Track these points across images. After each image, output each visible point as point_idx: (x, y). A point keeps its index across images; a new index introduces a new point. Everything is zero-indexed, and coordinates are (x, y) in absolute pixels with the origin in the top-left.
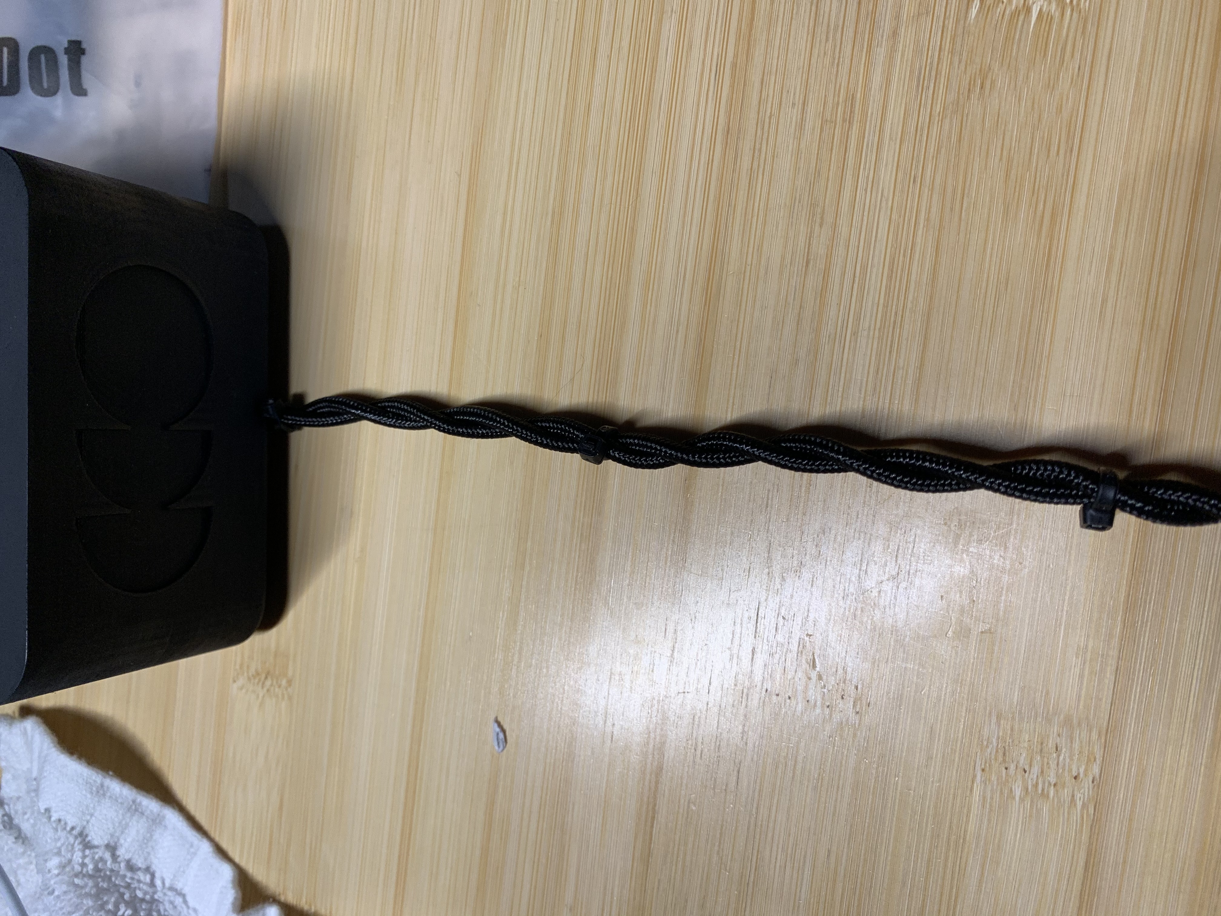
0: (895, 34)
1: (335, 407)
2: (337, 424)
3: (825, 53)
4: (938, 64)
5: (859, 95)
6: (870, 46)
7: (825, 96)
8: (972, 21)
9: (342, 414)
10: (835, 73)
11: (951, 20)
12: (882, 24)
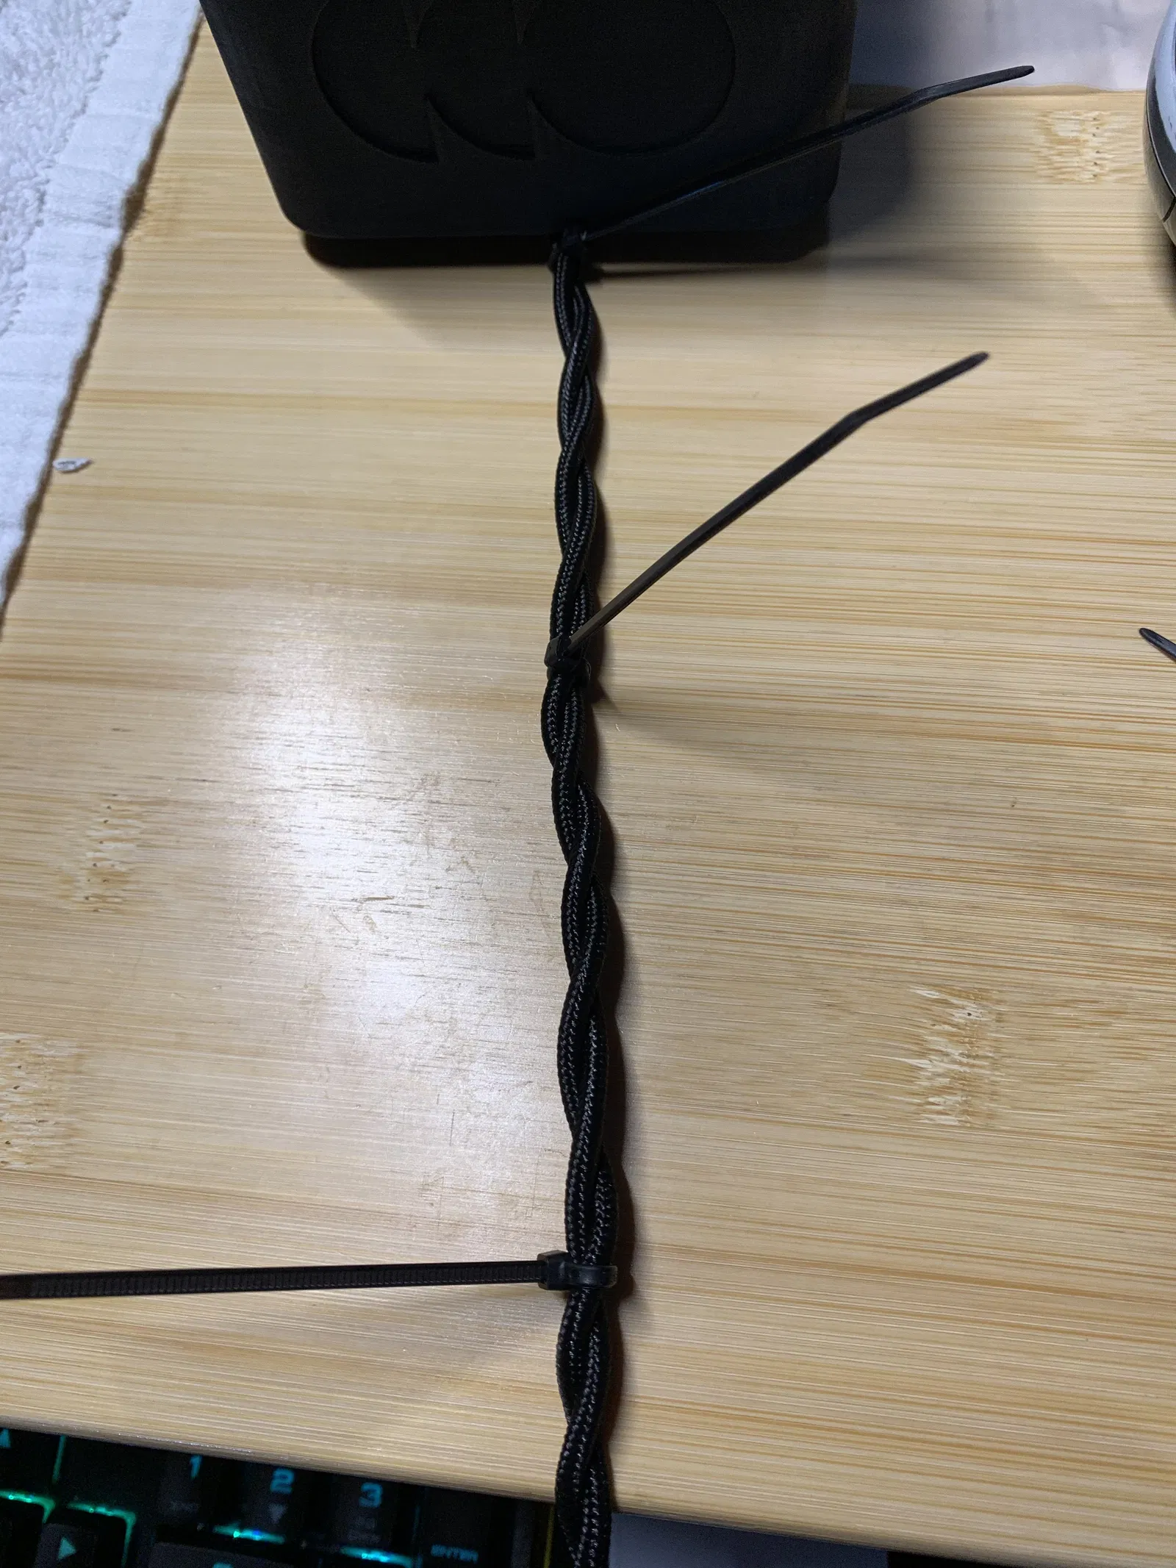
0: (904, 903)
1: (579, 320)
2: (559, 326)
3: (882, 822)
4: (860, 953)
5: (828, 863)
6: (888, 874)
7: (828, 825)
8: (911, 990)
9: (571, 331)
10: (857, 835)
11: (916, 967)
12: (915, 887)
